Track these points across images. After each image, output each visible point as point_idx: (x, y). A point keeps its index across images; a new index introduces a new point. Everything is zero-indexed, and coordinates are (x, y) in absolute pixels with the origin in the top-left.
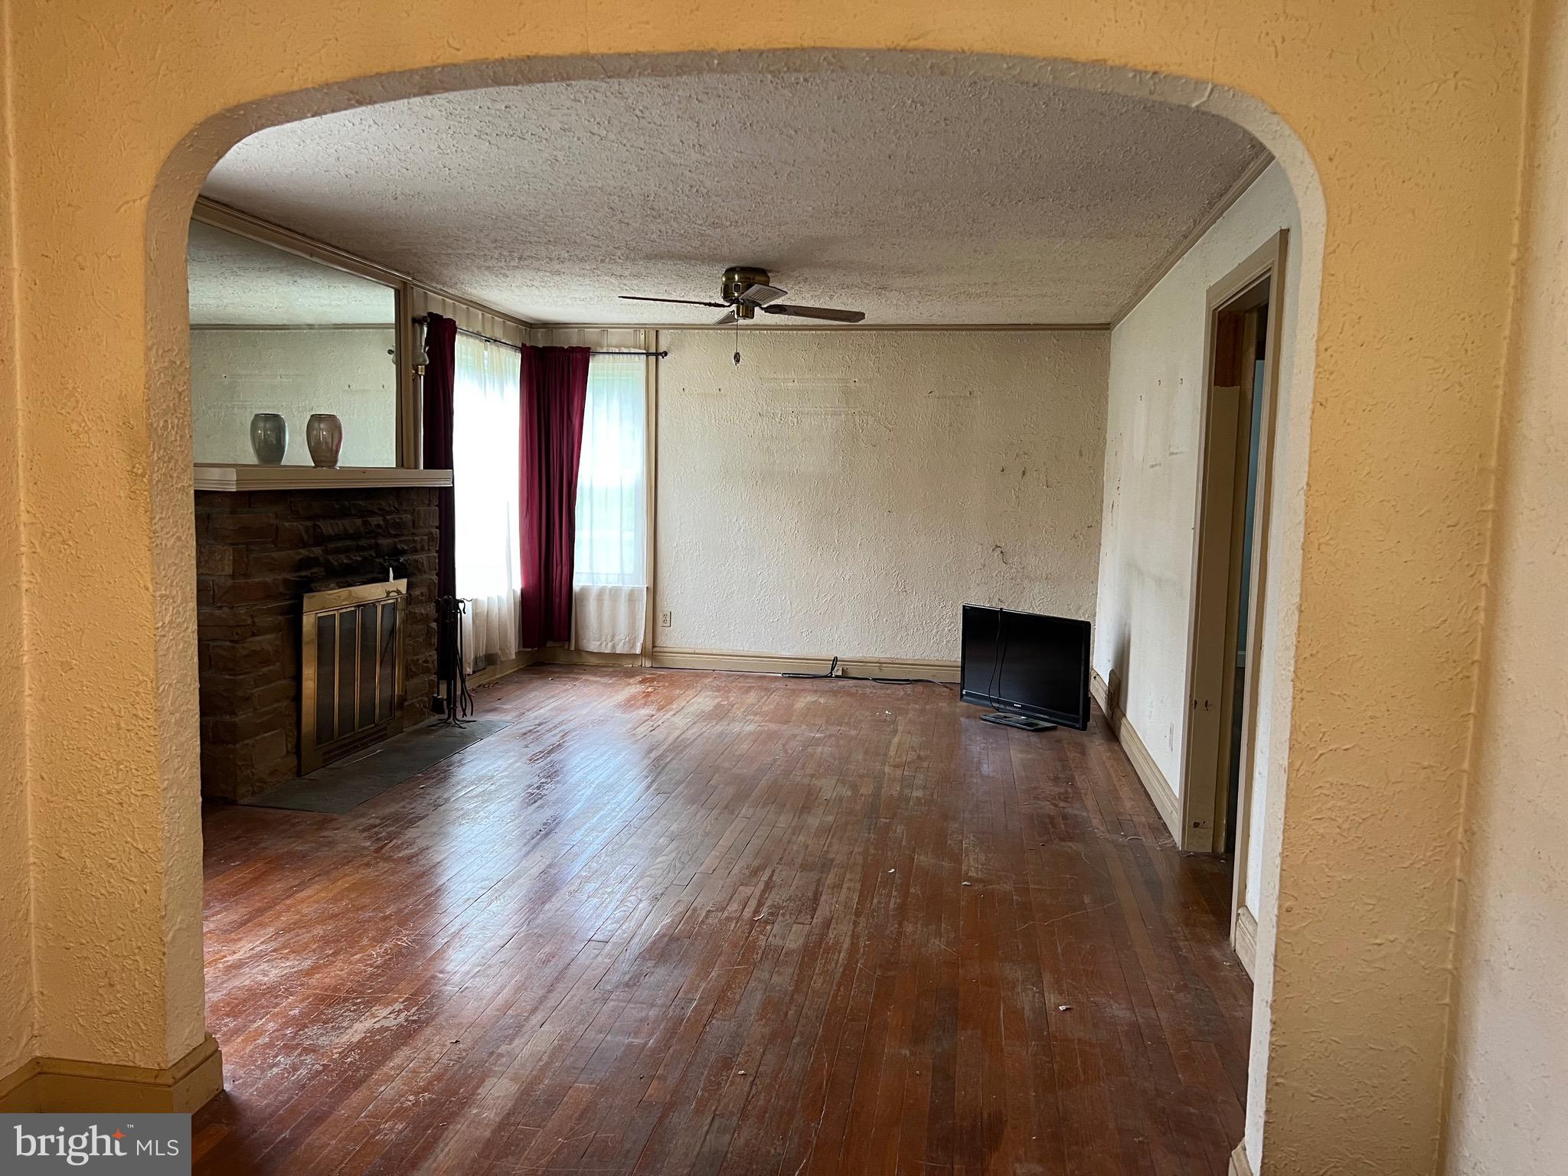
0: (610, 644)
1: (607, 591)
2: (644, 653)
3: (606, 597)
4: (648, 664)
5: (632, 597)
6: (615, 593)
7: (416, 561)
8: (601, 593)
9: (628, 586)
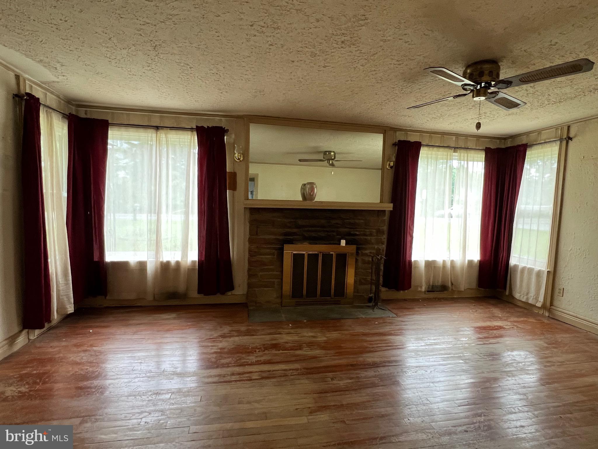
0: (525, 297)
1: (527, 269)
2: (544, 307)
3: (526, 272)
4: (547, 314)
5: (539, 274)
6: (530, 270)
7: (366, 239)
8: (524, 269)
9: (537, 268)
